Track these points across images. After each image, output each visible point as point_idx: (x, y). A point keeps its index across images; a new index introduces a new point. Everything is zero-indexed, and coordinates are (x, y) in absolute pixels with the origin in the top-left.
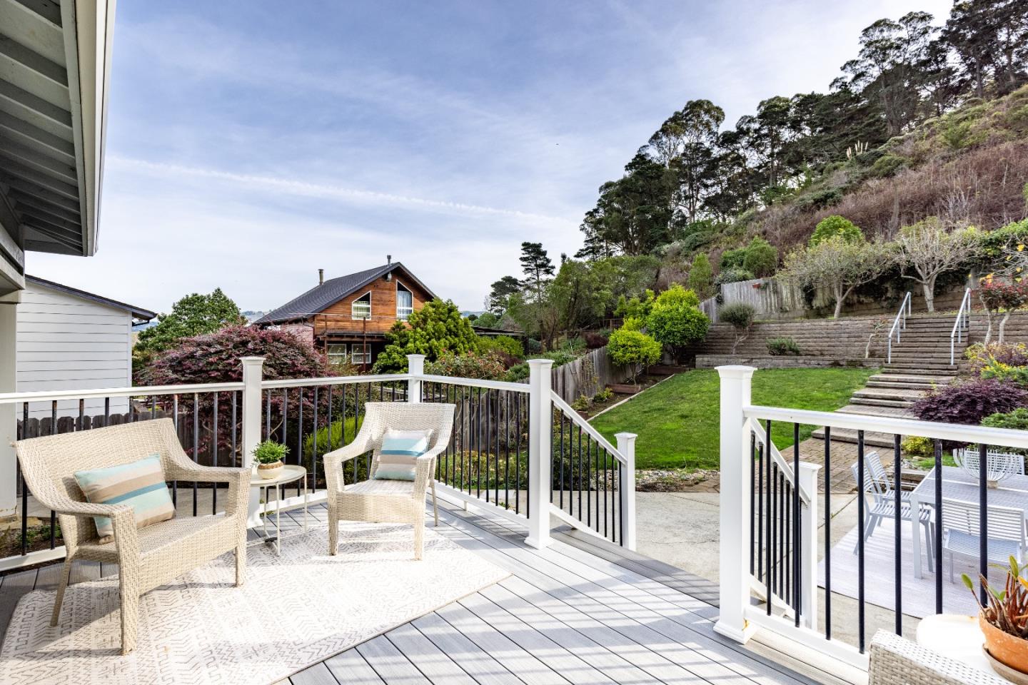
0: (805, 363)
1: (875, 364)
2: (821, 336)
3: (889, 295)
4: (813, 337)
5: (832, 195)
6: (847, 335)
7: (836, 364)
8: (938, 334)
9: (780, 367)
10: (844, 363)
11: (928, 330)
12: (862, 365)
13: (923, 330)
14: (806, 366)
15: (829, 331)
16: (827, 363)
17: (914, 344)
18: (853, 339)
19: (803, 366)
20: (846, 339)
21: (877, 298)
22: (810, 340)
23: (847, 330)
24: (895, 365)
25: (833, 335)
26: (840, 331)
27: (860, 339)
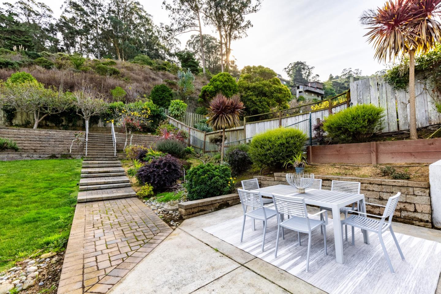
0: (28, 156)
1: (79, 156)
2: (35, 139)
3: (64, 123)
4: (28, 141)
5: (12, 64)
6: (54, 140)
7: (53, 157)
8: (104, 142)
9: (5, 160)
10: (59, 156)
11: (98, 140)
12: (71, 157)
13: (96, 140)
14: (29, 159)
15: (41, 137)
16: (47, 156)
17: (95, 146)
18: (58, 143)
19: (27, 158)
20: (53, 143)
21: (57, 124)
22: (26, 142)
23: (54, 137)
24: (90, 156)
25: (43, 140)
26: (49, 137)
27: (62, 143)
